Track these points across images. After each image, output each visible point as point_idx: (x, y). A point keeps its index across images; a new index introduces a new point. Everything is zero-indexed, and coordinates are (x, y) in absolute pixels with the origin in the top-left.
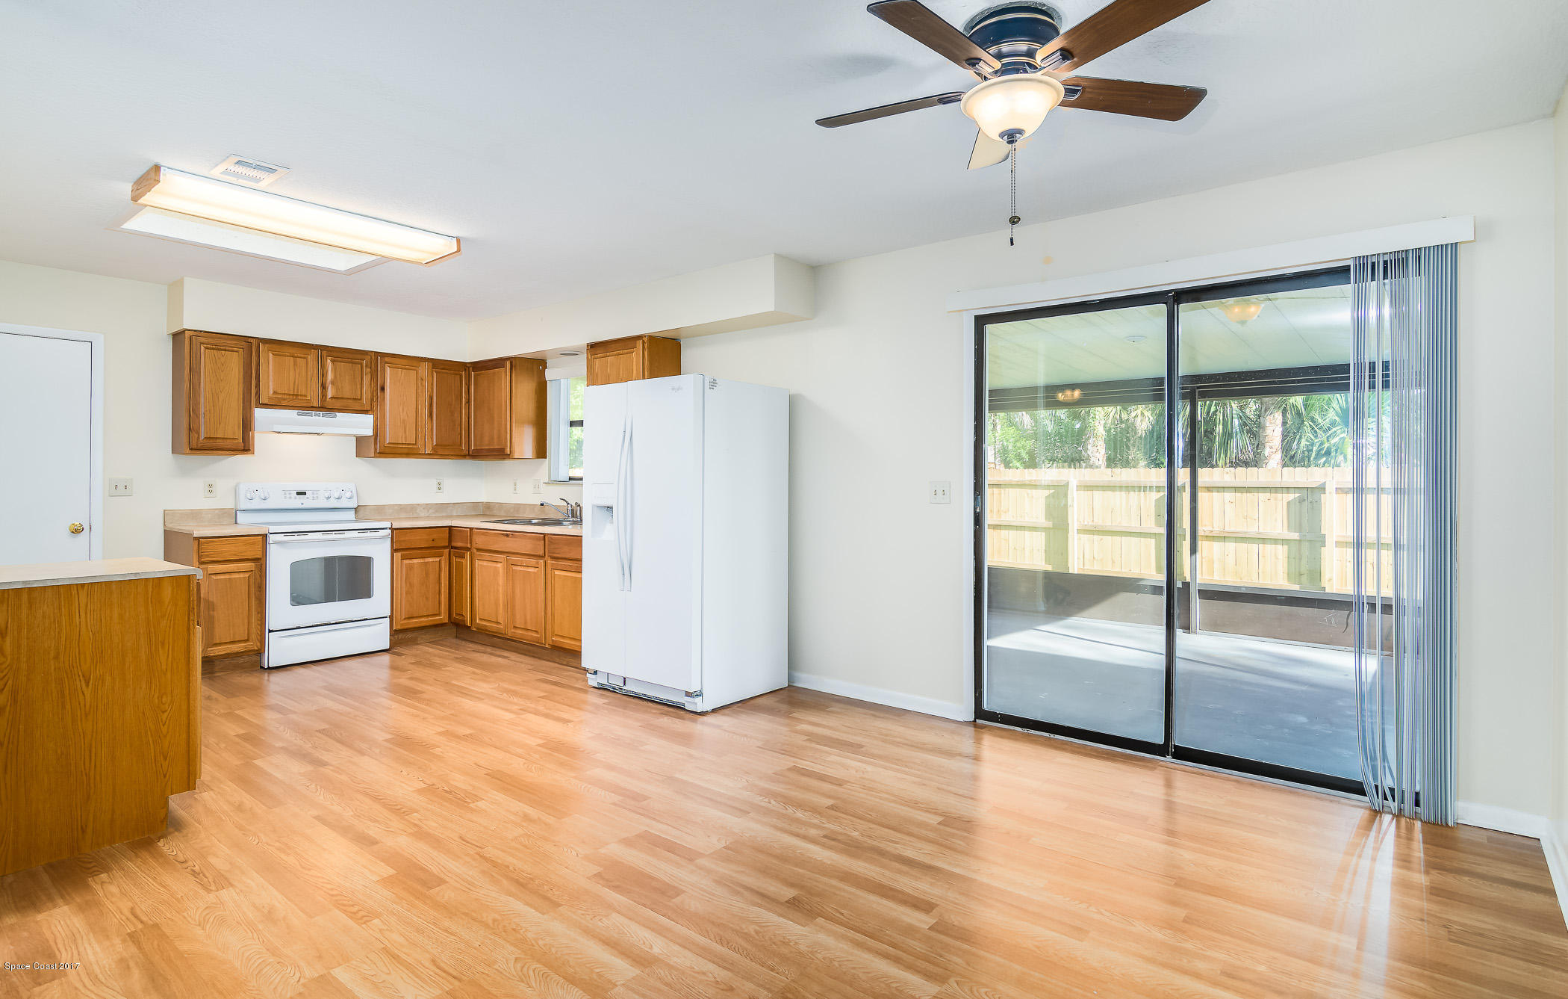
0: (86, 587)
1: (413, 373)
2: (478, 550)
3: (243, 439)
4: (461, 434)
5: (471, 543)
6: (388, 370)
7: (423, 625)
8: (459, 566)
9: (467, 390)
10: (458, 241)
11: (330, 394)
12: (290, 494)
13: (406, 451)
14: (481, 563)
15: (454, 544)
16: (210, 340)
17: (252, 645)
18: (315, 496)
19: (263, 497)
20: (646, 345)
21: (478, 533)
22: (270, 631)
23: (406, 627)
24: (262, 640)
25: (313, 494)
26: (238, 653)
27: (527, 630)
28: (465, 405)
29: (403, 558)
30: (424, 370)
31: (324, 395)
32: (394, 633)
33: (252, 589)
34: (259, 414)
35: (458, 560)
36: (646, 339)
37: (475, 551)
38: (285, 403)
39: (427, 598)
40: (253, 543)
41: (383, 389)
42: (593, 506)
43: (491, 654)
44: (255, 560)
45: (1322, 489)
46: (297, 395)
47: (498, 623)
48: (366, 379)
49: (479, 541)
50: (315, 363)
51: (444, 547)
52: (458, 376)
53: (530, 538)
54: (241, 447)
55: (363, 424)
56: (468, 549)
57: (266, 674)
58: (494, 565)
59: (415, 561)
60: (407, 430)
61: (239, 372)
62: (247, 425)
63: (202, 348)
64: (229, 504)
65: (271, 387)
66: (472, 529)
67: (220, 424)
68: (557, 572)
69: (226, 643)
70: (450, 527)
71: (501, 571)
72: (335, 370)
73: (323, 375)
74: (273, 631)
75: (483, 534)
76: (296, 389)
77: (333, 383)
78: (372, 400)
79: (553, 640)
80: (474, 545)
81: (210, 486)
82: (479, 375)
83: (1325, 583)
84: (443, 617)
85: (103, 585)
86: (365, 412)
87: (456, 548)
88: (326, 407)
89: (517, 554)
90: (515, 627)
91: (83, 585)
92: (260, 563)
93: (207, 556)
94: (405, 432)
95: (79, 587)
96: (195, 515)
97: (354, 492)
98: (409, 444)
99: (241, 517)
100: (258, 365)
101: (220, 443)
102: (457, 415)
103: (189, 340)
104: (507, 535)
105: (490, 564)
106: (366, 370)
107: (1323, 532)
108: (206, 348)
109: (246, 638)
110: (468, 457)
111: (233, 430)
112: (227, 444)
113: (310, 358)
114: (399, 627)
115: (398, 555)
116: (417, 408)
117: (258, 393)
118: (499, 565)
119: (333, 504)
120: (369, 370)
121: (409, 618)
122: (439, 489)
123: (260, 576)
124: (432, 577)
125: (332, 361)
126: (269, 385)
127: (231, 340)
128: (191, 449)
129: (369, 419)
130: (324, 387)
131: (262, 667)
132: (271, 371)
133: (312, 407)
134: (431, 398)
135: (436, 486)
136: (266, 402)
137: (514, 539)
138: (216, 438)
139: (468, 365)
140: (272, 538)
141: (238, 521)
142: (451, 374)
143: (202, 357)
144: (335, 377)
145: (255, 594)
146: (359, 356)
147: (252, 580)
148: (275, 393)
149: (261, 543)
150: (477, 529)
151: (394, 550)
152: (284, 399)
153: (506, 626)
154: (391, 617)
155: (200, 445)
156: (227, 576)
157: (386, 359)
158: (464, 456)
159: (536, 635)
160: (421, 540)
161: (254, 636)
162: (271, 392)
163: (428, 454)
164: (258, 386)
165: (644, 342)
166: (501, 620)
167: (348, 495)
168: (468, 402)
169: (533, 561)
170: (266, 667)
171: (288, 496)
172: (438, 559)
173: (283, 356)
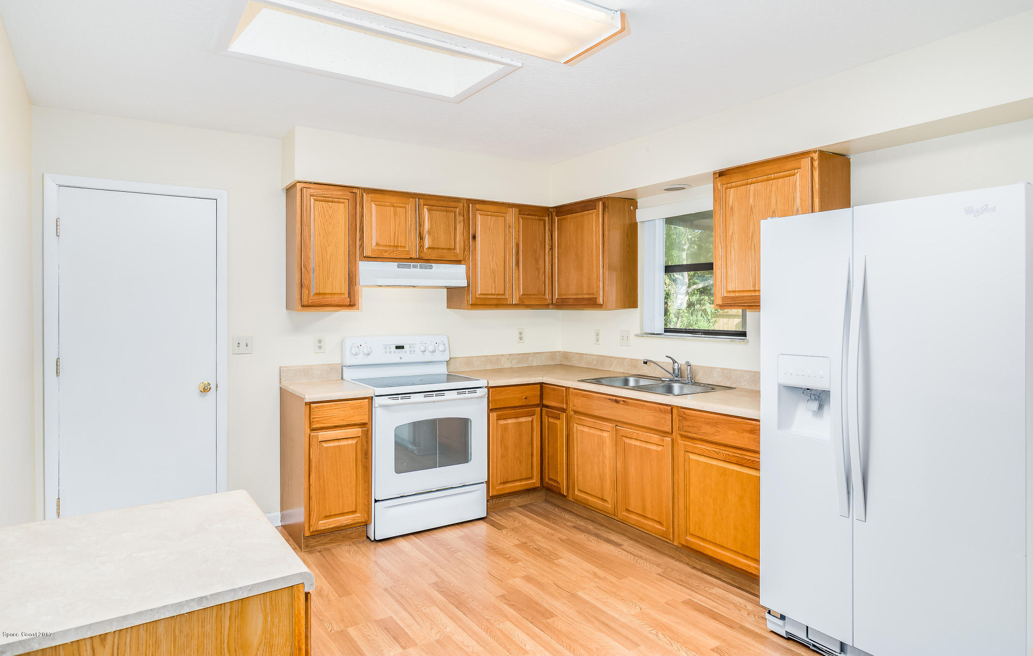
0: (109, 640)
1: (501, 220)
2: (576, 412)
3: (349, 293)
4: (545, 282)
5: (567, 403)
6: (479, 217)
7: (517, 489)
8: (553, 429)
9: (550, 236)
10: (623, 15)
11: (427, 243)
12: (390, 348)
13: (495, 302)
14: (580, 428)
15: (545, 402)
16: (320, 191)
17: (358, 517)
18: (412, 349)
19: (367, 353)
20: (816, 164)
21: (577, 395)
22: (376, 501)
23: (501, 493)
24: (368, 511)
25: (410, 347)
26: (346, 526)
27: (645, 517)
28: (548, 252)
29: (499, 418)
30: (511, 216)
31: (421, 246)
32: (490, 498)
33: (359, 456)
34: (365, 268)
35: (551, 420)
36: (816, 156)
37: (572, 413)
38: (386, 255)
39: (521, 462)
40: (360, 407)
41: (474, 237)
42: (779, 385)
43: (597, 536)
44: (362, 425)
46: (397, 246)
47: (603, 500)
48: (460, 227)
49: (577, 403)
50: (414, 212)
51: (536, 406)
52: (542, 222)
53: (649, 409)
54: (347, 302)
55: (456, 275)
56: (564, 410)
57: (373, 547)
58: (599, 433)
59: (510, 421)
60: (496, 280)
61: (345, 225)
62: (352, 280)
63: (312, 200)
64: (336, 360)
65: (374, 239)
66: (567, 388)
67: (328, 279)
68: (692, 456)
69: (336, 515)
70: (542, 385)
71: (608, 441)
72: (431, 219)
73: (420, 226)
74: (378, 501)
75: (583, 396)
76: (396, 241)
77: (429, 233)
78: (464, 249)
79: (687, 540)
80: (571, 407)
81: (320, 341)
82: (562, 219)
84: (535, 481)
85: (142, 632)
86: (458, 262)
87: (547, 407)
88: (424, 260)
89: (632, 425)
90: (628, 510)
91: (103, 637)
92: (366, 427)
93: (318, 422)
94: (495, 282)
95: (97, 643)
96: (306, 372)
97: (447, 345)
98: (498, 295)
99: (348, 374)
100: (362, 216)
101: (329, 299)
102: (541, 263)
103: (300, 193)
104: (617, 402)
105: (592, 431)
106: (460, 219)
108: (315, 200)
109: (354, 510)
110: (551, 306)
111: (339, 285)
112: (335, 299)
113: (409, 207)
114: (495, 493)
115: (494, 415)
116: (505, 257)
117: (362, 246)
118: (605, 434)
119: (428, 357)
120: (462, 218)
121: (504, 483)
122: (521, 338)
123: (367, 442)
124: (526, 439)
125: (429, 210)
126: (373, 238)
127: (338, 190)
128: (303, 306)
129: (461, 269)
130: (421, 238)
131: (368, 537)
132: (374, 224)
133: (411, 258)
134: (518, 245)
135: (517, 336)
136: (370, 254)
137: (626, 407)
138: (325, 294)
139: (552, 210)
140: (377, 401)
141: (345, 377)
142: (536, 220)
143: (312, 210)
144: (431, 225)
145: (362, 460)
146: (452, 204)
147: (359, 446)
148: (377, 244)
149: (367, 406)
150: (575, 389)
151: (490, 410)
152: (386, 251)
153: (615, 507)
154: (488, 483)
155: (310, 301)
156: (336, 444)
157: (478, 206)
158: (546, 306)
159: (659, 527)
160: (515, 398)
161: (360, 507)
162: (374, 244)
163: (516, 305)
164: (362, 238)
165: (812, 159)
166: (607, 497)
167: (441, 348)
168: (552, 249)
169: (656, 438)
170: (373, 539)
171: (388, 350)
172: (530, 419)
173: (384, 206)
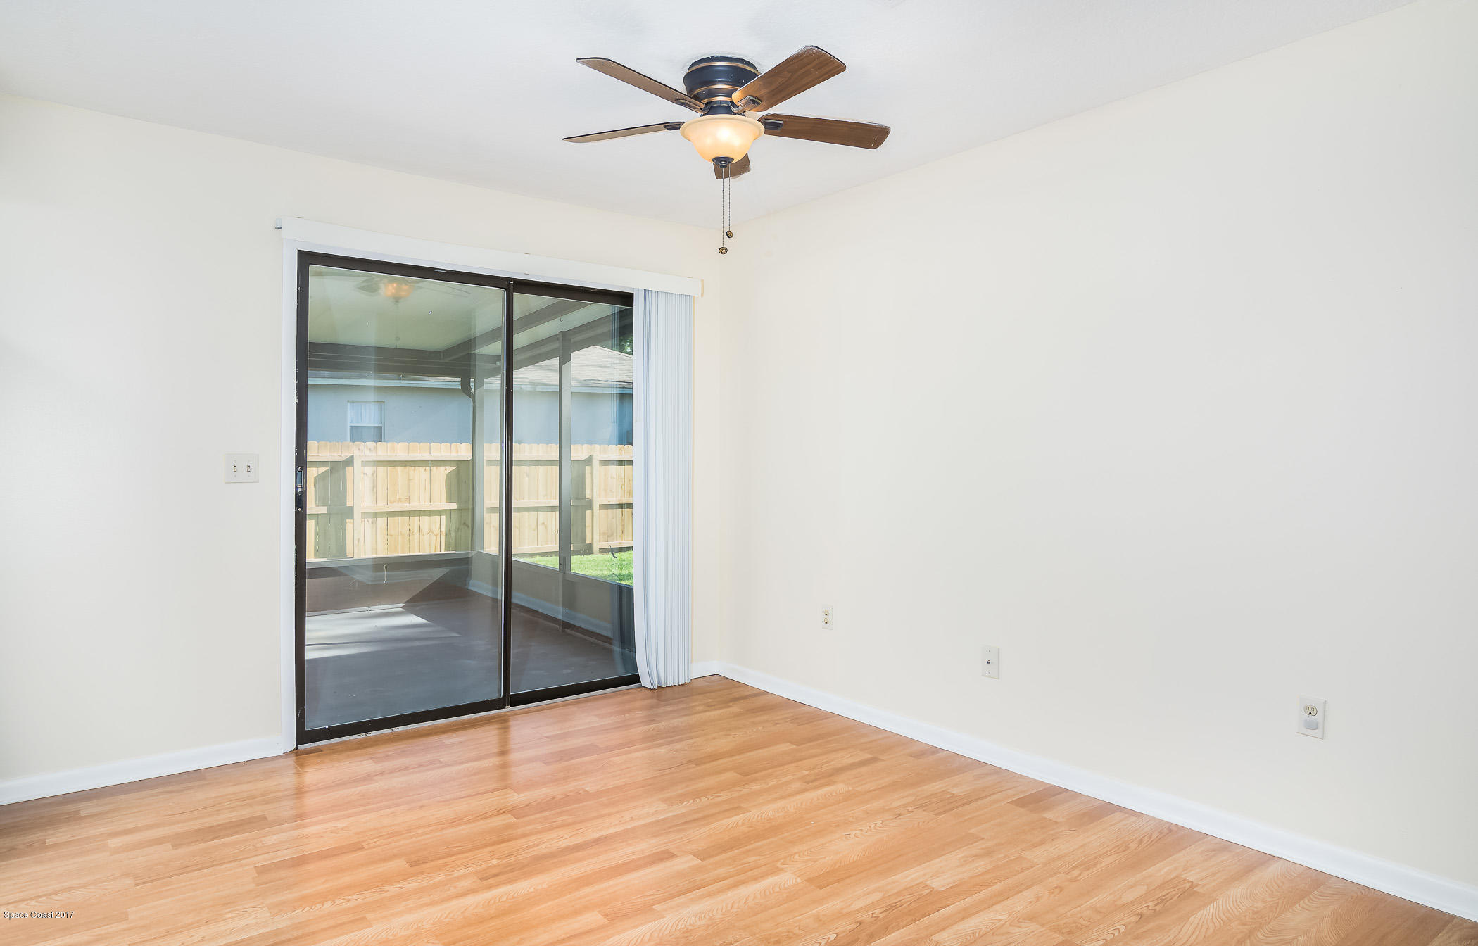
45: (349, 462)
83: (349, 553)
107: (349, 504)
